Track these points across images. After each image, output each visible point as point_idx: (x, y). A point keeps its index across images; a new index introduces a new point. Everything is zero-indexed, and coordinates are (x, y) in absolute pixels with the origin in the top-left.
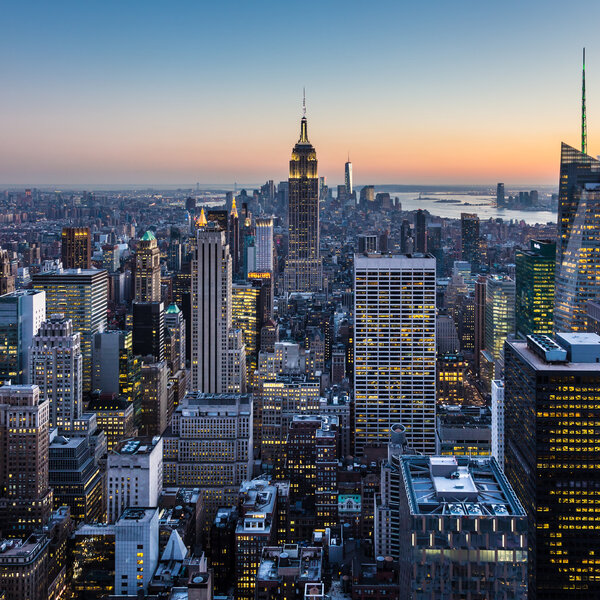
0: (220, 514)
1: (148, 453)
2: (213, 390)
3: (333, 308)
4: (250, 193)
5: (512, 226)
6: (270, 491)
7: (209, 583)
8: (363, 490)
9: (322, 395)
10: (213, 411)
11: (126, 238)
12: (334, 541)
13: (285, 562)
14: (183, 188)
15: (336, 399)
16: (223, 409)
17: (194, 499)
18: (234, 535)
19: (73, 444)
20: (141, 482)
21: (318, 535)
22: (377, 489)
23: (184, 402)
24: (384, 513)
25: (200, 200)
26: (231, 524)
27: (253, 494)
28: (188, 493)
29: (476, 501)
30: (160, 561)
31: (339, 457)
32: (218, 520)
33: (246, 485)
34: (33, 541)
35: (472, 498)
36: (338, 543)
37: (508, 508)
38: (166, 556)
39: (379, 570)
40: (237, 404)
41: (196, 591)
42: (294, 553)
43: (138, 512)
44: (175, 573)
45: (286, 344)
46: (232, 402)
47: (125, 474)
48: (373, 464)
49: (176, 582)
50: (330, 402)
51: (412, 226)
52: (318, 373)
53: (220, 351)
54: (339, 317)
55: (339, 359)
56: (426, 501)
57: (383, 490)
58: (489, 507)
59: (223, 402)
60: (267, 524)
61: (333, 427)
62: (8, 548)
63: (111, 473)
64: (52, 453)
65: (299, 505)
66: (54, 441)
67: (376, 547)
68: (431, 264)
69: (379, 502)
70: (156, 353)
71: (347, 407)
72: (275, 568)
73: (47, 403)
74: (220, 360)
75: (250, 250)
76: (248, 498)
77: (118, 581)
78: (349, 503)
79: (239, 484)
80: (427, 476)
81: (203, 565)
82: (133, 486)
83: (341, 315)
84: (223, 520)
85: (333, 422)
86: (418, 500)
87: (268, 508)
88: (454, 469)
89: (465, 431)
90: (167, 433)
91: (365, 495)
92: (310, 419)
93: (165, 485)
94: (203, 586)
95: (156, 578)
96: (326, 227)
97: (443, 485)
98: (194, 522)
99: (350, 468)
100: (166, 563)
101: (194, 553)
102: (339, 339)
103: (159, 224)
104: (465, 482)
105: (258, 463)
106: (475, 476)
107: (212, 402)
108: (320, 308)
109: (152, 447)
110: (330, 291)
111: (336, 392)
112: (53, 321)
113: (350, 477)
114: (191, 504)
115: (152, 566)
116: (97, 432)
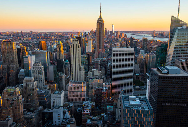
0: (78, 109)
1: (60, 94)
2: (77, 80)
3: (108, 62)
4: (87, 33)
5: (157, 42)
6: (90, 104)
7: (75, 123)
8: (113, 105)
9: (104, 82)
10: (76, 85)
11: (55, 44)
12: (106, 116)
13: (94, 120)
14: (70, 32)
15: (107, 83)
16: (79, 85)
17: (72, 105)
18: (81, 113)
19: (43, 92)
20: (59, 101)
21: (102, 114)
22: (117, 104)
23: (70, 83)
24: (118, 110)
25: (74, 35)
26: (81, 111)
27: (86, 104)
28: (70, 104)
29: (140, 106)
30: (64, 118)
31: (108, 97)
32: (78, 110)
33: (84, 102)
34: (35, 113)
35: (139, 106)
36: (107, 116)
37: (149, 108)
38: (65, 117)
39: (116, 122)
40: (82, 83)
41: (72, 125)
42: (96, 118)
43: (58, 107)
44: (67, 121)
45: (95, 70)
46: (81, 83)
47: (55, 98)
48: (116, 99)
49: (68, 123)
50: (106, 84)
51: (129, 42)
52: (103, 77)
53: (78, 71)
54: (109, 64)
55: (109, 74)
56: (127, 106)
57: (118, 105)
58: (144, 108)
59: (79, 83)
60: (89, 111)
61: (106, 90)
62: (29, 114)
63: (52, 98)
64: (38, 94)
65: (98, 107)
66: (39, 91)
67: (116, 118)
68: (133, 49)
69: (117, 107)
70: (63, 71)
71: (110, 85)
72: (91, 121)
73: (36, 82)
74: (78, 73)
75: (87, 47)
76: (85, 105)
77: (54, 122)
78: (110, 108)
79: (83, 102)
80: (128, 100)
81: (74, 119)
82: (57, 101)
83: (109, 63)
84: (79, 110)
85: (106, 88)
86: (125, 106)
87: (90, 108)
88: (135, 99)
89: (140, 92)
90: (65, 90)
91: (114, 106)
92: (100, 88)
93: (65, 102)
94: (73, 124)
95: (63, 122)
96: (107, 42)
97: (132, 102)
98: (72, 110)
99: (110, 100)
100: (65, 119)
101: (72, 117)
102: (109, 69)
103: (64, 41)
104: (138, 102)
105: (88, 98)
106: (141, 101)
107: (76, 83)
108: (104, 62)
109: (61, 93)
110: (107, 58)
111: (107, 82)
112: (37, 63)
113: (110, 102)
114: (71, 106)
115: (62, 119)
116: (49, 89)
